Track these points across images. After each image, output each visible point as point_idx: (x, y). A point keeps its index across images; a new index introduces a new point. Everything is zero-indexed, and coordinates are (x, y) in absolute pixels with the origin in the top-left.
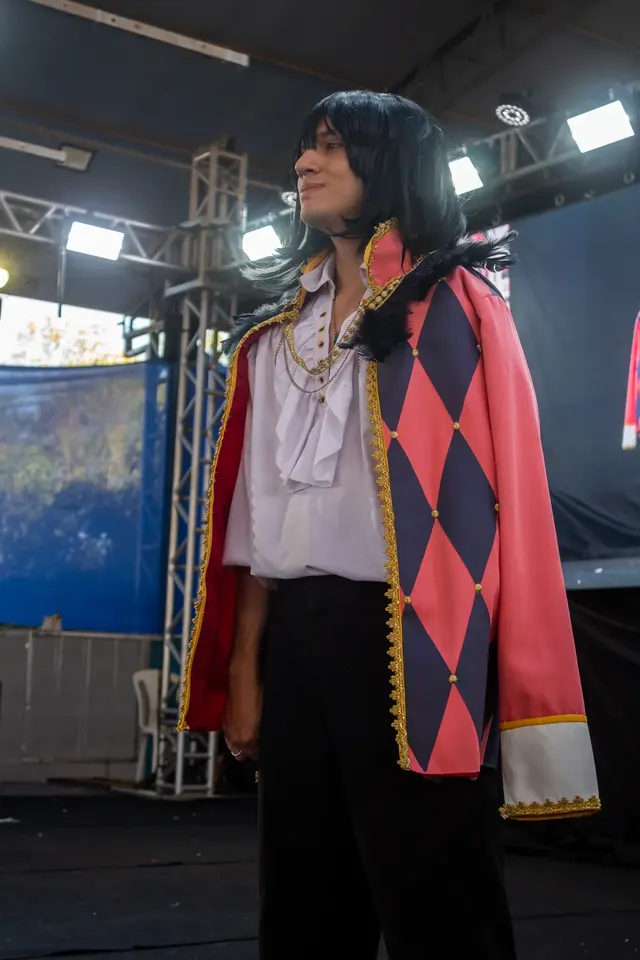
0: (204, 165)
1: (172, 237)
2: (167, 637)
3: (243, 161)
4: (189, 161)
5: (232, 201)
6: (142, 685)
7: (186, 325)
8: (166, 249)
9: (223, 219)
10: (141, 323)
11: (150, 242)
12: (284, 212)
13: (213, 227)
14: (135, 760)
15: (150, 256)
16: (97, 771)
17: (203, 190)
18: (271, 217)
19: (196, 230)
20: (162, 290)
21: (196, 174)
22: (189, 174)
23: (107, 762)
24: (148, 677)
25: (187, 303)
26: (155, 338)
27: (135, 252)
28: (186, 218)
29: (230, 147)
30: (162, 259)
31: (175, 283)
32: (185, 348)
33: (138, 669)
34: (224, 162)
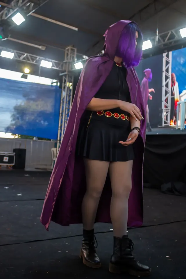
0: (68, 50)
1: (61, 64)
2: (58, 142)
3: (76, 50)
4: (65, 49)
5: (73, 57)
6: (53, 151)
7: (63, 81)
8: (60, 66)
9: (71, 61)
10: (55, 81)
11: (57, 65)
12: (83, 60)
13: (69, 62)
14: (51, 165)
15: (57, 67)
16: (44, 167)
17: (68, 55)
18: (81, 60)
19: (66, 63)
20: (59, 74)
21: (66, 52)
22: (65, 52)
23: (46, 165)
24: (54, 149)
25: (64, 77)
26: (57, 84)
27: (54, 67)
28: (64, 60)
29: (73, 46)
30: (59, 68)
31: (62, 73)
32: (63, 86)
33: (52, 148)
34: (72, 50)
